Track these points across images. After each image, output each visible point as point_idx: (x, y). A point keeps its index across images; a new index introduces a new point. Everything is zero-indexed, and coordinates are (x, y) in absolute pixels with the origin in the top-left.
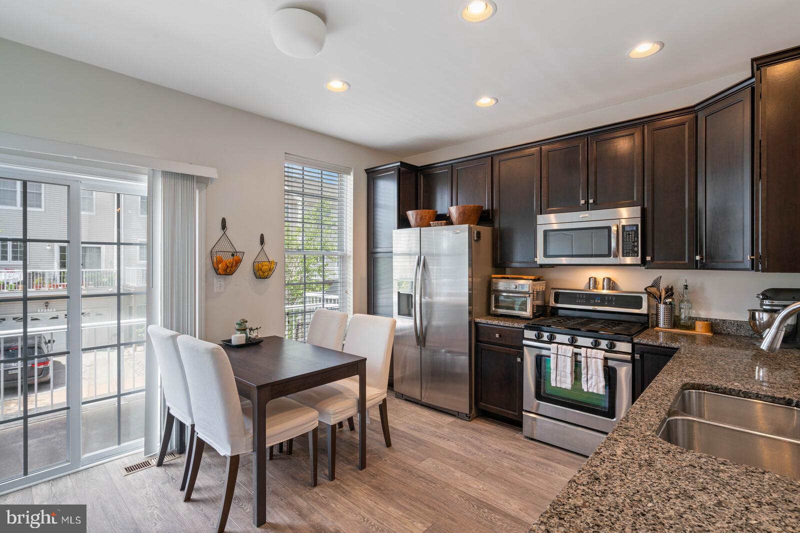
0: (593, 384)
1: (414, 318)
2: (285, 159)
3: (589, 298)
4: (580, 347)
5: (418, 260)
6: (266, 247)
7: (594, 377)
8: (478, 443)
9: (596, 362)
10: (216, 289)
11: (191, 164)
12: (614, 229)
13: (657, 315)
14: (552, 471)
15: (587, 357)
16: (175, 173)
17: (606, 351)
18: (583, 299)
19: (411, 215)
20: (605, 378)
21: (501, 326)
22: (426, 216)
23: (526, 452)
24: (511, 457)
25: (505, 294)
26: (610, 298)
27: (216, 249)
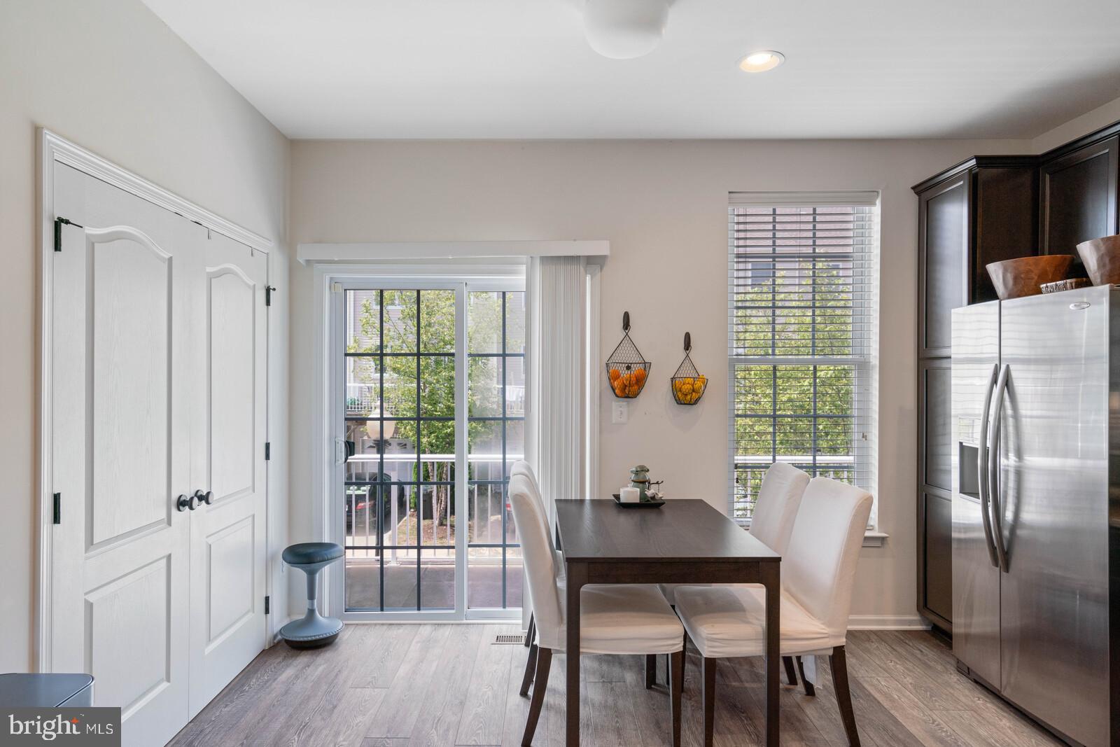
2: (730, 203)
5: (995, 374)
6: (693, 353)
10: (615, 417)
11: (575, 240)
16: (565, 257)
19: (996, 271)
22: (1029, 271)
27: (615, 359)
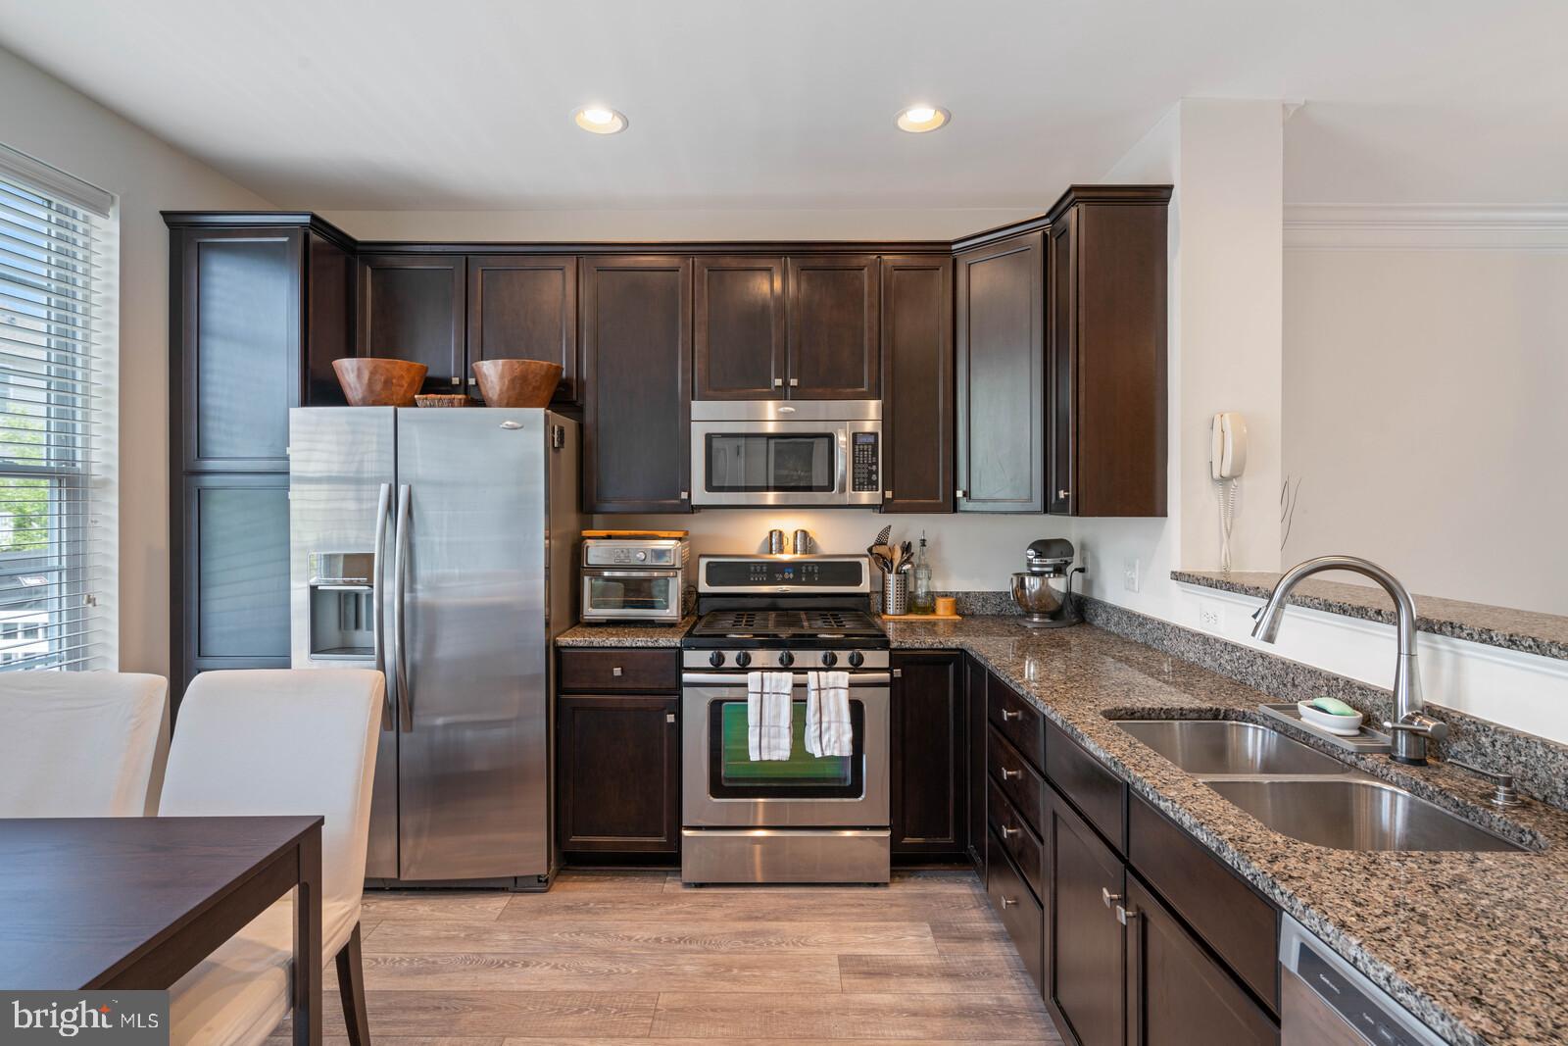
0: (833, 740)
1: (375, 656)
3: (773, 571)
4: (804, 671)
5: (390, 496)
7: (833, 726)
8: (599, 942)
9: (836, 695)
12: (842, 440)
13: (884, 593)
14: (778, 944)
15: (819, 689)
17: (852, 671)
18: (763, 573)
19: (350, 370)
20: (852, 723)
21: (627, 648)
22: (402, 377)
23: (706, 920)
24: (689, 946)
25: (606, 574)
26: (810, 568)
